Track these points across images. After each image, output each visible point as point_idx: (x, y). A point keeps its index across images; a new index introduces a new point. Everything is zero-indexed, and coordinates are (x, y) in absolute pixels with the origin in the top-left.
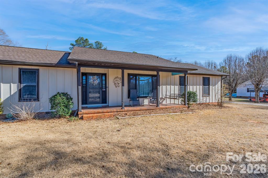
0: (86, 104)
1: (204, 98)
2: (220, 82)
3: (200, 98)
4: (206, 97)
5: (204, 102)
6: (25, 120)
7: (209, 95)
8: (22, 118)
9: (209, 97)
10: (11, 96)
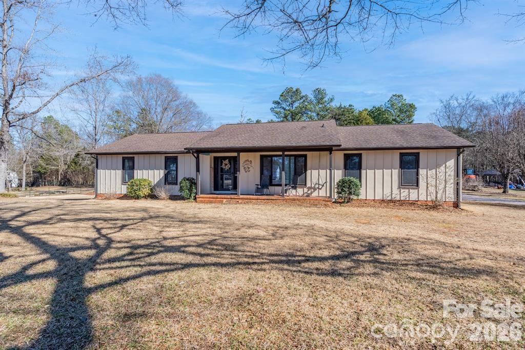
0: (218, 190)
1: (402, 191)
2: (453, 160)
3: (393, 190)
4: (407, 188)
5: (402, 199)
6: (164, 199)
7: (417, 186)
8: (162, 198)
9: (417, 190)
10: (160, 179)
